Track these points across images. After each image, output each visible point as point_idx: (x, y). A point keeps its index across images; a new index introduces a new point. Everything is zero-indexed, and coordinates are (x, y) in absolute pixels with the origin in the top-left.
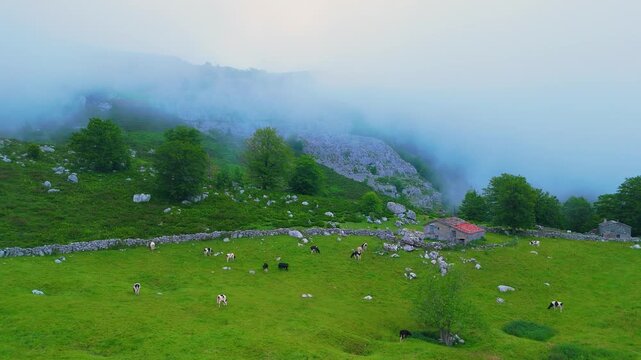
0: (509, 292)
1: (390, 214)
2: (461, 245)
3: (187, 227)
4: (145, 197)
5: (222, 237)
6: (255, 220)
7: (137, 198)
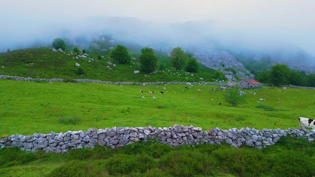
0: (263, 100)
1: (226, 79)
2: (251, 88)
3: (153, 80)
4: (138, 72)
5: (164, 84)
6: (174, 80)
7: (135, 72)
